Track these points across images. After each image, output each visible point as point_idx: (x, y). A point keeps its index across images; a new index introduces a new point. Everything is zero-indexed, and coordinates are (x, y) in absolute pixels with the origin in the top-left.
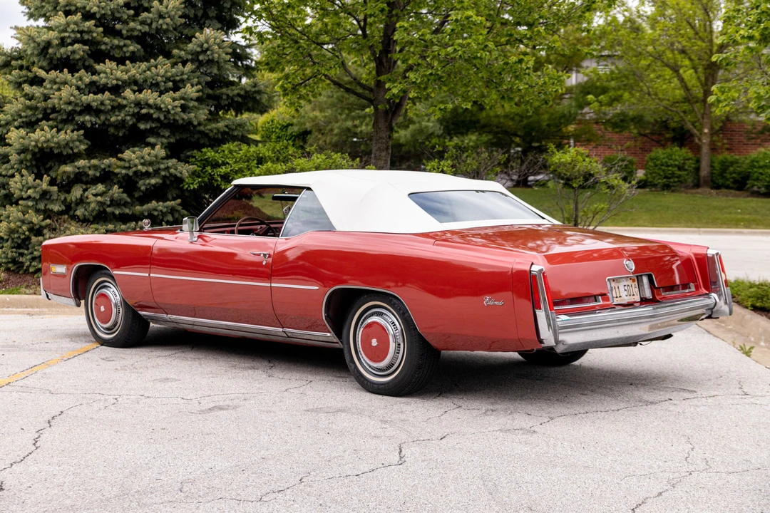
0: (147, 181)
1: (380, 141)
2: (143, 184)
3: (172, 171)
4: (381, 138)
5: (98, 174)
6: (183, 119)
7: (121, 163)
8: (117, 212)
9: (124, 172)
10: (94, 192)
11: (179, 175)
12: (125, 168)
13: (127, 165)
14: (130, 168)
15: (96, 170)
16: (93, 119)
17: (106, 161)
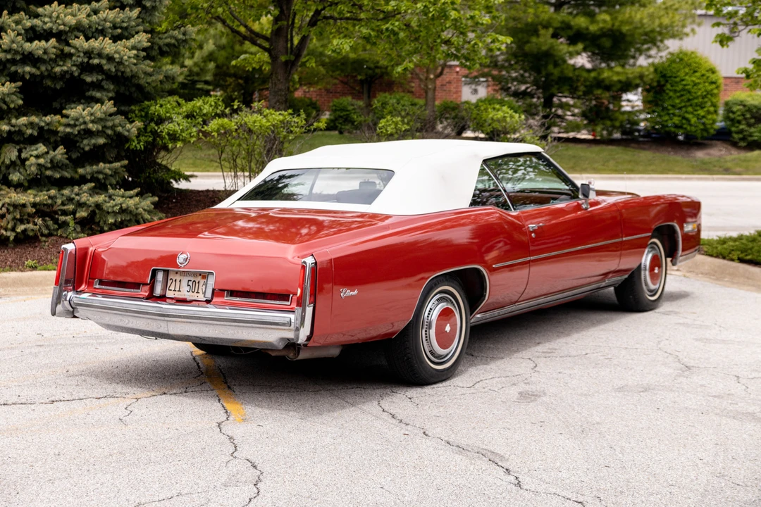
0: (93, 141)
1: (279, 93)
2: (87, 144)
3: (119, 129)
4: (281, 90)
5: (36, 134)
6: (131, 71)
7: (64, 120)
8: (58, 176)
9: (68, 130)
10: (35, 153)
11: (126, 133)
12: (68, 125)
13: (72, 122)
14: (75, 125)
15: (33, 128)
16: (34, 70)
17: (48, 118)
